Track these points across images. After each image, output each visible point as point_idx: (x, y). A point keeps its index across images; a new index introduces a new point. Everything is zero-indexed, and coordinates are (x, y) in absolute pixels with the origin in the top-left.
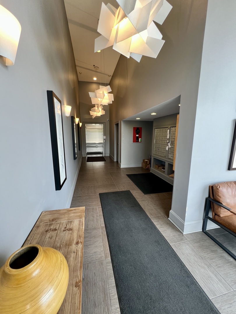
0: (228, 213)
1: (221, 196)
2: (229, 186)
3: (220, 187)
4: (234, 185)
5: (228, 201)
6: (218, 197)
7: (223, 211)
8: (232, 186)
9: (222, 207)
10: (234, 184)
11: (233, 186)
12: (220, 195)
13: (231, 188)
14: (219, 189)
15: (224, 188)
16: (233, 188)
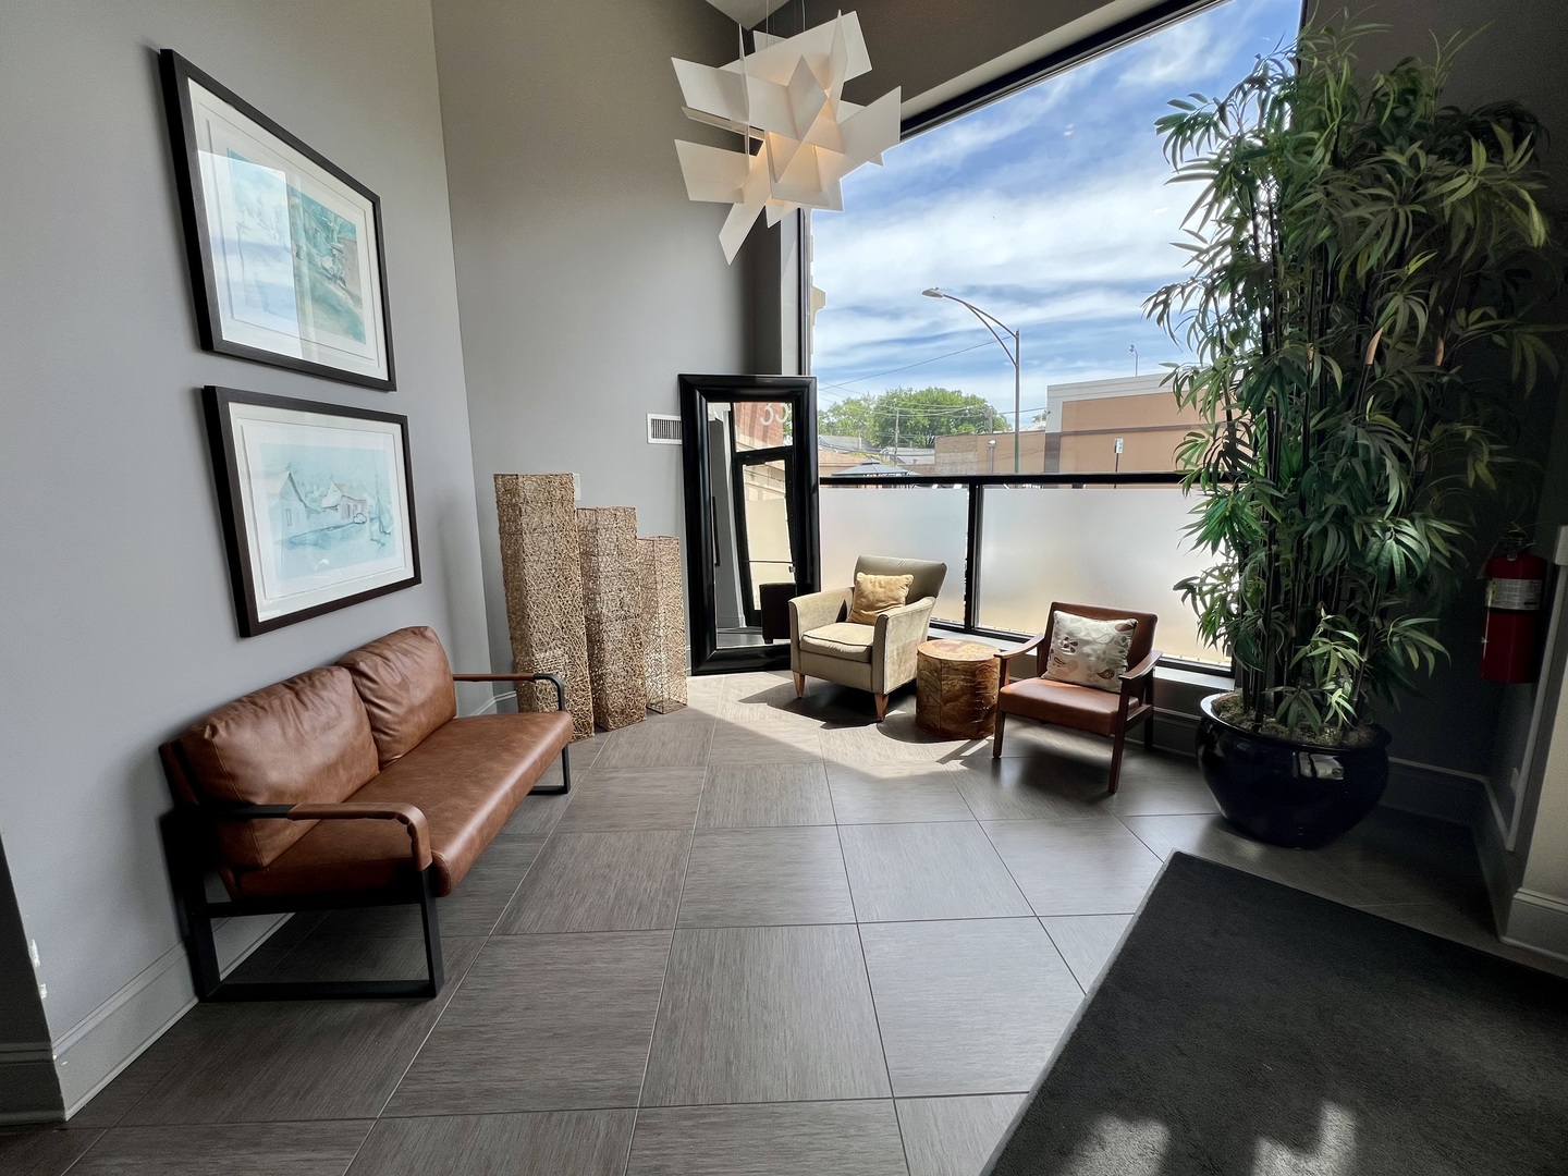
0: (293, 831)
1: (239, 771)
2: (263, 708)
3: (214, 731)
4: (288, 696)
5: (275, 776)
6: (223, 782)
7: (267, 831)
8: (276, 703)
9: (255, 821)
10: (287, 691)
11: (282, 705)
12: (227, 767)
13: (273, 712)
14: (216, 740)
15: (237, 724)
16: (284, 710)
